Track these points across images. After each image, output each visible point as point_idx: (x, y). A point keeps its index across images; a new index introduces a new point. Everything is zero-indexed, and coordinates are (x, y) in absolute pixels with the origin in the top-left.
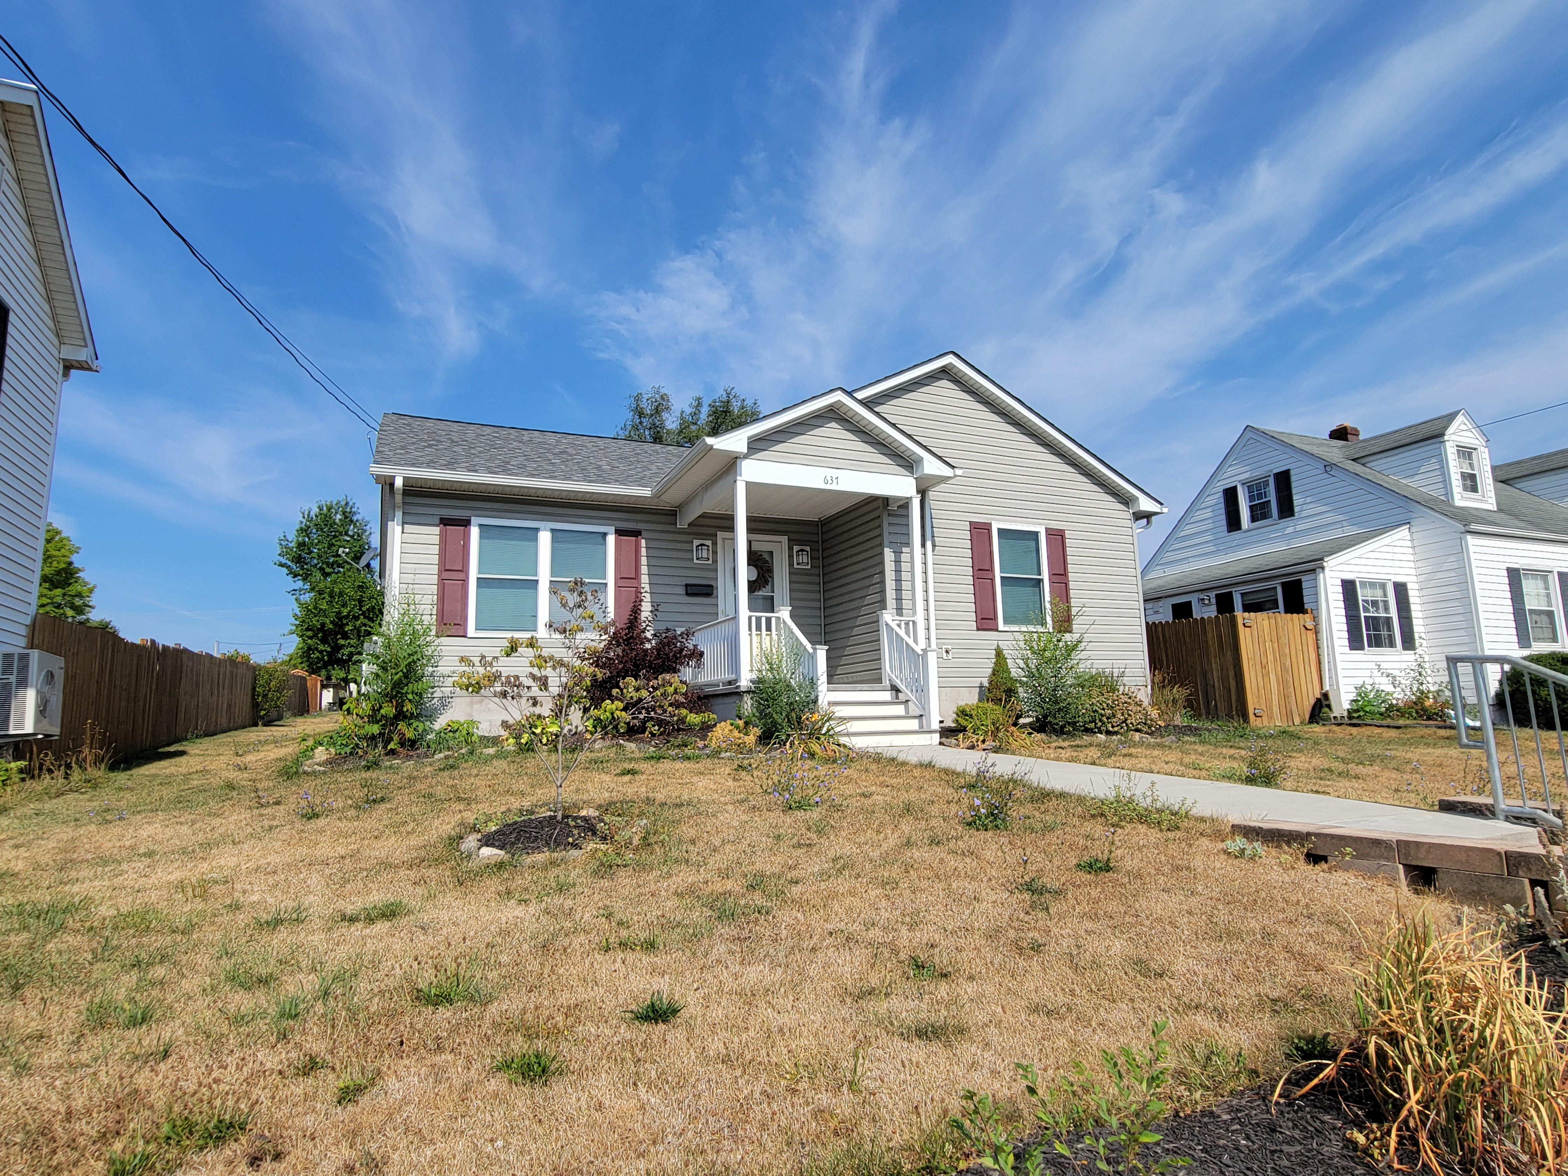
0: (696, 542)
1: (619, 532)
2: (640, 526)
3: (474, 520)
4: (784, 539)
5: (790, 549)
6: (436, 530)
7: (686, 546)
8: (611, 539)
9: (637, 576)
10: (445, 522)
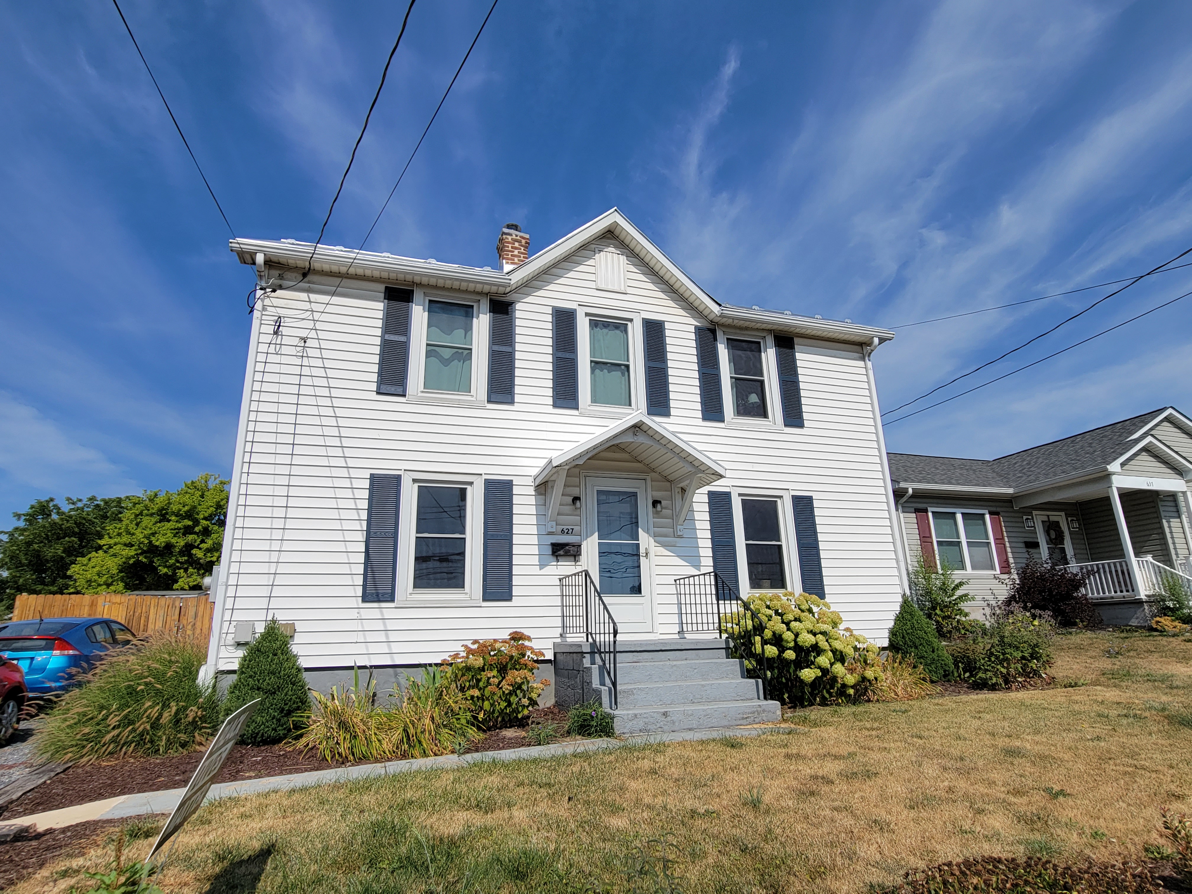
0: (1025, 517)
1: (991, 513)
2: (998, 510)
3: (930, 509)
4: (1063, 514)
5: (1067, 519)
6: (914, 515)
7: (1020, 520)
8: (987, 517)
9: (1003, 539)
10: (917, 511)
